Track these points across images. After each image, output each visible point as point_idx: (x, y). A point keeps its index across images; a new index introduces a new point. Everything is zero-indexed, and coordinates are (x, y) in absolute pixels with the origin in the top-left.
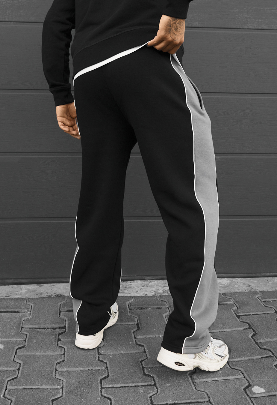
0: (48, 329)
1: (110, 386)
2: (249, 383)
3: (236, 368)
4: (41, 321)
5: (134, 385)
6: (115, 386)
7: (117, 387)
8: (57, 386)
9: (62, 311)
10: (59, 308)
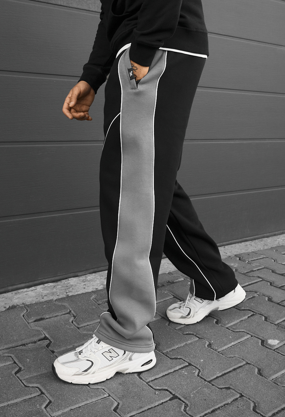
0: (27, 344)
1: (153, 378)
2: (260, 339)
3: (239, 331)
4: (15, 338)
5: (172, 370)
6: (157, 377)
7: (159, 378)
8: (104, 395)
9: (30, 322)
10: (24, 319)
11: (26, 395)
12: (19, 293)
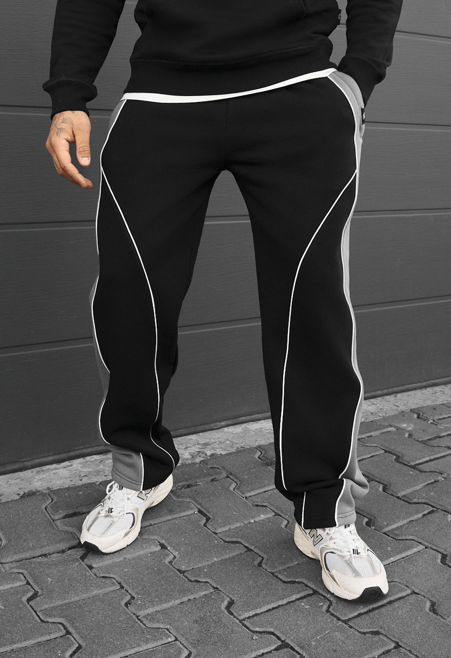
0: (50, 554)
1: (251, 613)
2: (440, 553)
3: (404, 538)
4: (31, 545)
5: (285, 601)
6: (258, 611)
7: (262, 613)
8: (167, 638)
9: (56, 519)
10: (47, 514)
11: (42, 635)
12: (43, 471)
